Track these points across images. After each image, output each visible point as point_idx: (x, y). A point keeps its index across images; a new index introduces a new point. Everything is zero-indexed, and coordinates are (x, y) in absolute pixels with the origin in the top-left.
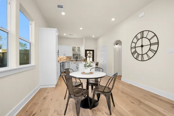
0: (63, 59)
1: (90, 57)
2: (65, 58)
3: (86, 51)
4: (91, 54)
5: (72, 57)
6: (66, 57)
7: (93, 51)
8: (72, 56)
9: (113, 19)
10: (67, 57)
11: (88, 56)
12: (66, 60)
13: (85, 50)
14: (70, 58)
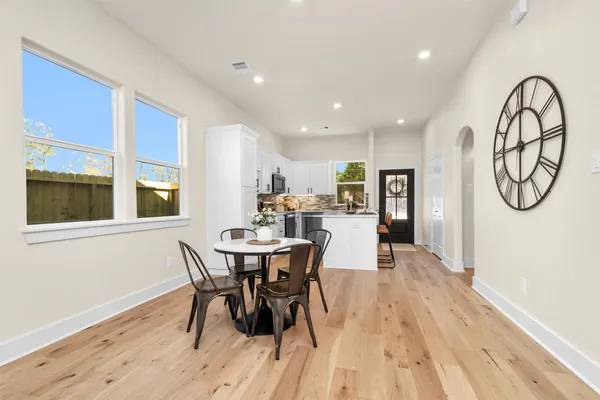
0: (309, 203)
1: (397, 195)
2: (313, 200)
3: (383, 174)
4: (403, 186)
5: (334, 196)
6: (317, 196)
7: (410, 173)
8: (335, 192)
9: (424, 55)
10: (321, 197)
11: (391, 192)
12: (315, 207)
13: (381, 172)
14: (330, 200)
